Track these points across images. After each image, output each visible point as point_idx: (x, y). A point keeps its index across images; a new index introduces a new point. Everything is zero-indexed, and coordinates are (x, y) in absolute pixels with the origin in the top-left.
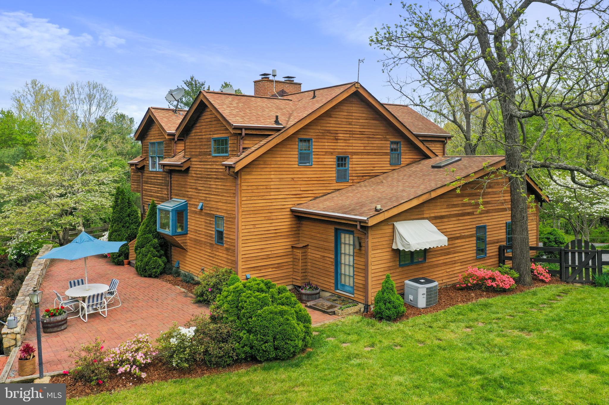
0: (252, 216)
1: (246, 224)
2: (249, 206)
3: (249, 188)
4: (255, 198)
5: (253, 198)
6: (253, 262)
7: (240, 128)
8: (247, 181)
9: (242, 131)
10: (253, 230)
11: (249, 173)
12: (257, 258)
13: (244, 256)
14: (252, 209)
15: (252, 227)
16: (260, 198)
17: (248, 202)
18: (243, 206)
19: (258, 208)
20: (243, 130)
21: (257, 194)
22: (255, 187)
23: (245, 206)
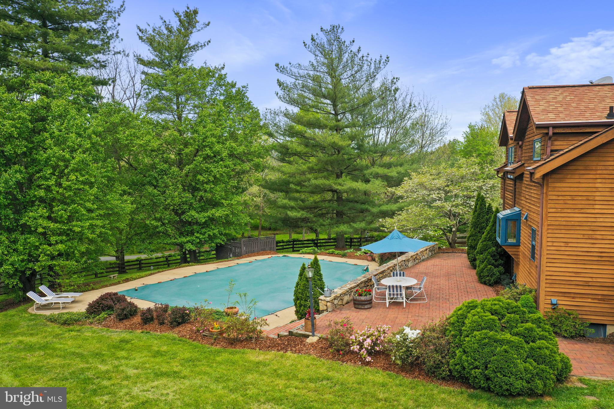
0: (563, 231)
1: (554, 240)
2: (560, 219)
3: (560, 198)
4: (569, 211)
5: (565, 211)
6: (563, 286)
7: (546, 127)
8: (556, 189)
9: (549, 131)
10: (563, 249)
11: (561, 180)
12: (569, 283)
13: (548, 277)
14: (564, 223)
15: (562, 244)
16: (576, 211)
17: (558, 215)
18: (549, 219)
19: (573, 223)
20: (551, 129)
21: (572, 206)
22: (569, 198)
23: (553, 219)
